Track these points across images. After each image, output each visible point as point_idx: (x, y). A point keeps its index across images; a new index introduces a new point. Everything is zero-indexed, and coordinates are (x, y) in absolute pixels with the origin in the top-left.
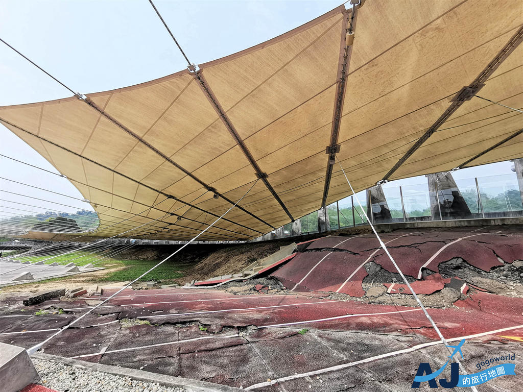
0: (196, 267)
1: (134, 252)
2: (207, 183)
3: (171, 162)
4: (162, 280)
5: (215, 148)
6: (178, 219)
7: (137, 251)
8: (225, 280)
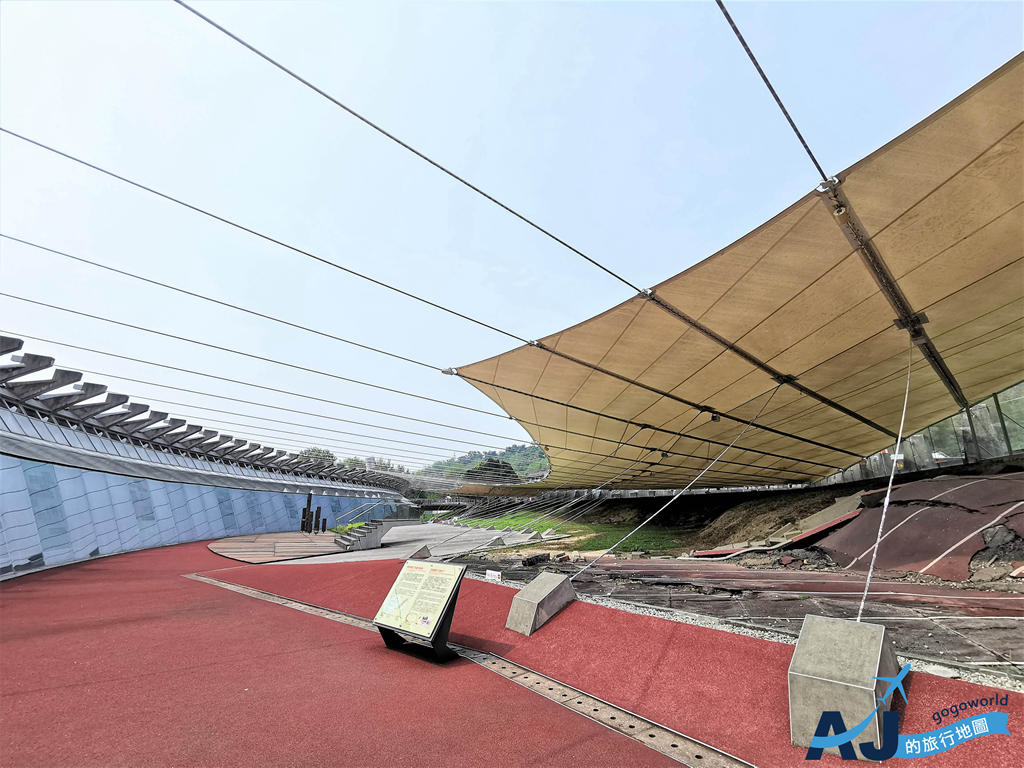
0: (702, 534)
1: (603, 512)
2: (696, 403)
3: (638, 385)
4: (651, 551)
5: (696, 360)
6: (663, 455)
7: (605, 510)
8: (739, 550)
